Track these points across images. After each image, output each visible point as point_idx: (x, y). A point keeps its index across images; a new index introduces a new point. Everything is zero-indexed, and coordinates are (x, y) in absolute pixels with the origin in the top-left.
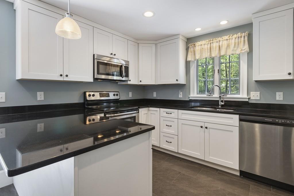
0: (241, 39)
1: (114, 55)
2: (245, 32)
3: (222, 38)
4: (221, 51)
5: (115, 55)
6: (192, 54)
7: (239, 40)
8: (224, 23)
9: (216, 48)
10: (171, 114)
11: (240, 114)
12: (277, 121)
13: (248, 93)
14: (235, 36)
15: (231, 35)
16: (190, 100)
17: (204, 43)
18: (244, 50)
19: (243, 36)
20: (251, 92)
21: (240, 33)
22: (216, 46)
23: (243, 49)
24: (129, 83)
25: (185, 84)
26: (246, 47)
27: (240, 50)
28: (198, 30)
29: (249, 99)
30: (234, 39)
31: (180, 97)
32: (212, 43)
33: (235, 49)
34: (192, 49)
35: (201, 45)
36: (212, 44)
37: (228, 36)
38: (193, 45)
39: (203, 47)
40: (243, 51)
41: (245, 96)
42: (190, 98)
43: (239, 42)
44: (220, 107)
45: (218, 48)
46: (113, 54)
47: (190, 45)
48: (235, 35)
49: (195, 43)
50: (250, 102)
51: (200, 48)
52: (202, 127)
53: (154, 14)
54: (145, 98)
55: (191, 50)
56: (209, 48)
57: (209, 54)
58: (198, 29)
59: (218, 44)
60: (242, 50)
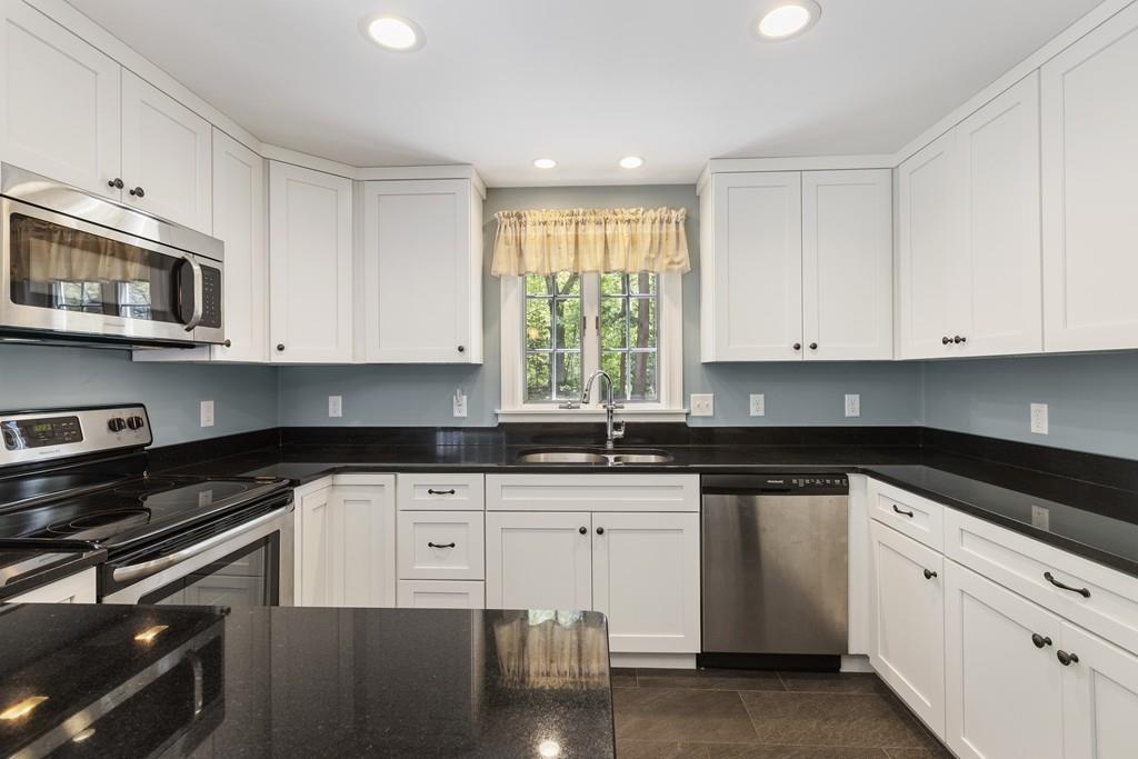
0: (667, 228)
1: (132, 193)
2: (677, 210)
3: (615, 213)
4: (610, 256)
5: (139, 192)
6: (509, 250)
7: (664, 231)
8: (631, 166)
9: (595, 243)
10: (453, 492)
11: (701, 472)
12: (795, 481)
13: (686, 400)
14: (651, 214)
15: (642, 210)
16: (500, 424)
17: (553, 218)
18: (678, 263)
19: (674, 221)
20: (692, 395)
21: (665, 208)
22: (595, 236)
23: (676, 260)
24: (220, 355)
25: (481, 365)
26: (684, 254)
27: (666, 261)
28: (546, 168)
29: (687, 414)
30: (649, 222)
31: (456, 414)
32: (584, 223)
33: (653, 256)
34: (510, 233)
35: (545, 223)
36: (581, 227)
37: (634, 210)
38: (515, 219)
39: (551, 232)
40: (676, 267)
41: (678, 407)
42: (502, 420)
43: (664, 238)
44: (610, 446)
45: (600, 246)
46: (130, 185)
47: (501, 213)
48: (652, 211)
49: (522, 213)
50: (692, 424)
51: (539, 234)
52: (583, 531)
53: (422, 42)
54: (279, 425)
55: (507, 234)
56: (572, 240)
57: (572, 259)
58: (545, 165)
59: (600, 231)
60: (671, 263)
